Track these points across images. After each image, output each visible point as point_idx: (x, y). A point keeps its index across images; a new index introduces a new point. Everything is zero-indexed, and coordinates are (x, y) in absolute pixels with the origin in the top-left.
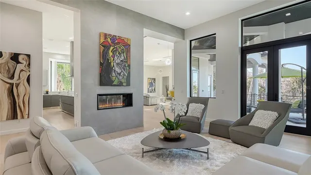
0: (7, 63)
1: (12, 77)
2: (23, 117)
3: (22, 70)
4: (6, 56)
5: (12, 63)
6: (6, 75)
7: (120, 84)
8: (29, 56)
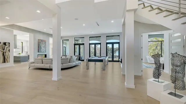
1: (4, 50)
4: (2, 43)
5: (4, 45)
6: (2, 49)
8: (9, 43)
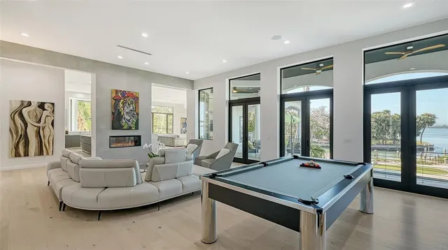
0: (35, 110)
1: (39, 121)
2: (48, 154)
3: (47, 116)
5: (39, 110)
7: (130, 128)
